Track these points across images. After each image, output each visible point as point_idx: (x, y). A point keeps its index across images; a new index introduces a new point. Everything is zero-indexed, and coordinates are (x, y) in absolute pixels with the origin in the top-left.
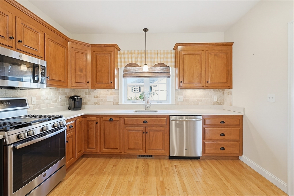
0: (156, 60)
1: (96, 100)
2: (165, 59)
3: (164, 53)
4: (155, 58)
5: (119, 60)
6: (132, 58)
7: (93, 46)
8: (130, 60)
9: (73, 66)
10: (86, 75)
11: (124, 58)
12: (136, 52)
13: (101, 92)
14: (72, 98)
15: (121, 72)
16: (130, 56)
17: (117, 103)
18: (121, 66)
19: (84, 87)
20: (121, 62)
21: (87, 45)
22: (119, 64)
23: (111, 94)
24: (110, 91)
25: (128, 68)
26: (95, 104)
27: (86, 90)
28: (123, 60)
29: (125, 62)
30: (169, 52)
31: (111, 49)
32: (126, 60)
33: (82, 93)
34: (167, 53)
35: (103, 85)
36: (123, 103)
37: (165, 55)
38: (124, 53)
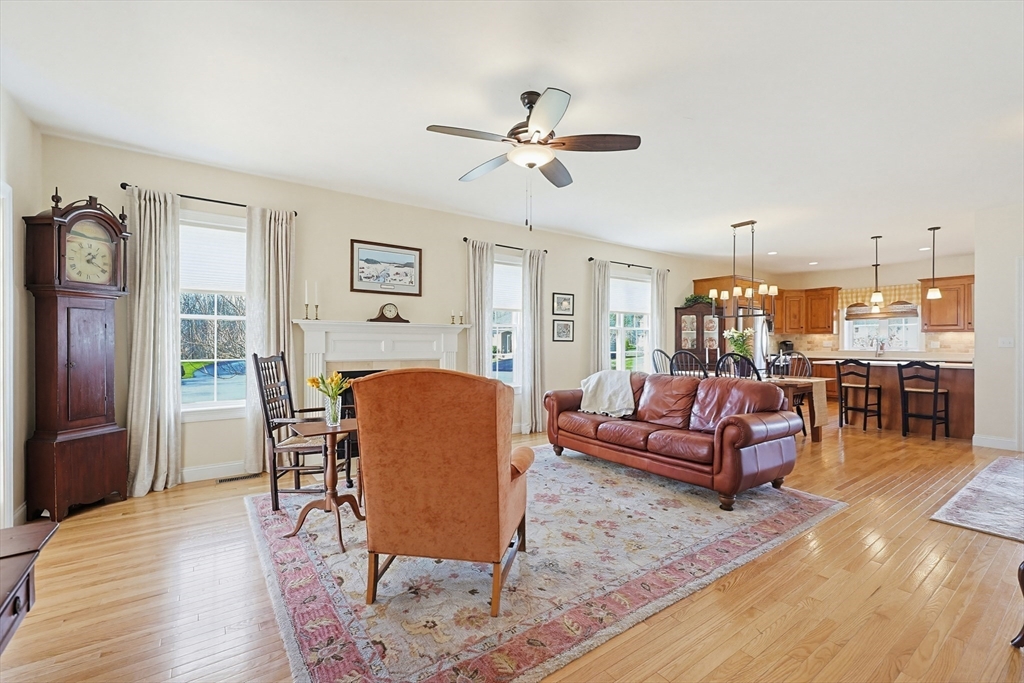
0: (893, 298)
1: (809, 346)
2: (906, 296)
3: (905, 289)
4: (890, 295)
5: (840, 301)
6: (857, 297)
7: (806, 291)
8: (854, 299)
9: (788, 314)
10: (799, 321)
11: (846, 298)
12: (864, 290)
13: (817, 337)
14: (784, 343)
15: (843, 313)
16: (854, 295)
17: (837, 349)
18: (842, 308)
19: (797, 333)
20: (842, 303)
21: (801, 291)
22: (840, 305)
23: (829, 339)
24: (828, 336)
25: (854, 309)
26: (809, 350)
27: (798, 336)
28: (845, 300)
29: (847, 302)
30: (914, 286)
31: (829, 292)
32: (850, 300)
33: (792, 339)
34: (911, 288)
35: (819, 330)
36: (846, 349)
37: (907, 291)
38: (847, 293)
